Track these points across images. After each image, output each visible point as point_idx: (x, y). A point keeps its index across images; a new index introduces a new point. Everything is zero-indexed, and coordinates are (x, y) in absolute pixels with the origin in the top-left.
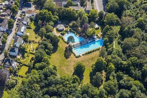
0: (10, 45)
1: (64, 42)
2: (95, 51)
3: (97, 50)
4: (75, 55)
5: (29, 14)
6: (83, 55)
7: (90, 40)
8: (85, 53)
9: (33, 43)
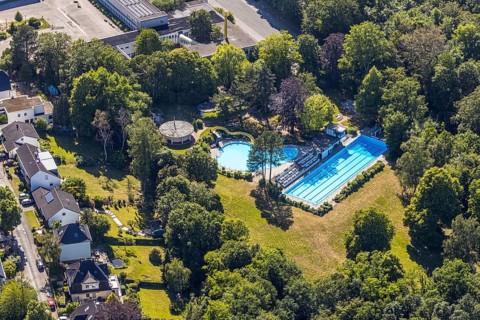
0: (33, 231)
1: (229, 176)
2: (372, 175)
3: (376, 172)
4: (306, 209)
5: (22, 113)
6: (337, 200)
7: (327, 146)
8: (343, 193)
9: (113, 209)
